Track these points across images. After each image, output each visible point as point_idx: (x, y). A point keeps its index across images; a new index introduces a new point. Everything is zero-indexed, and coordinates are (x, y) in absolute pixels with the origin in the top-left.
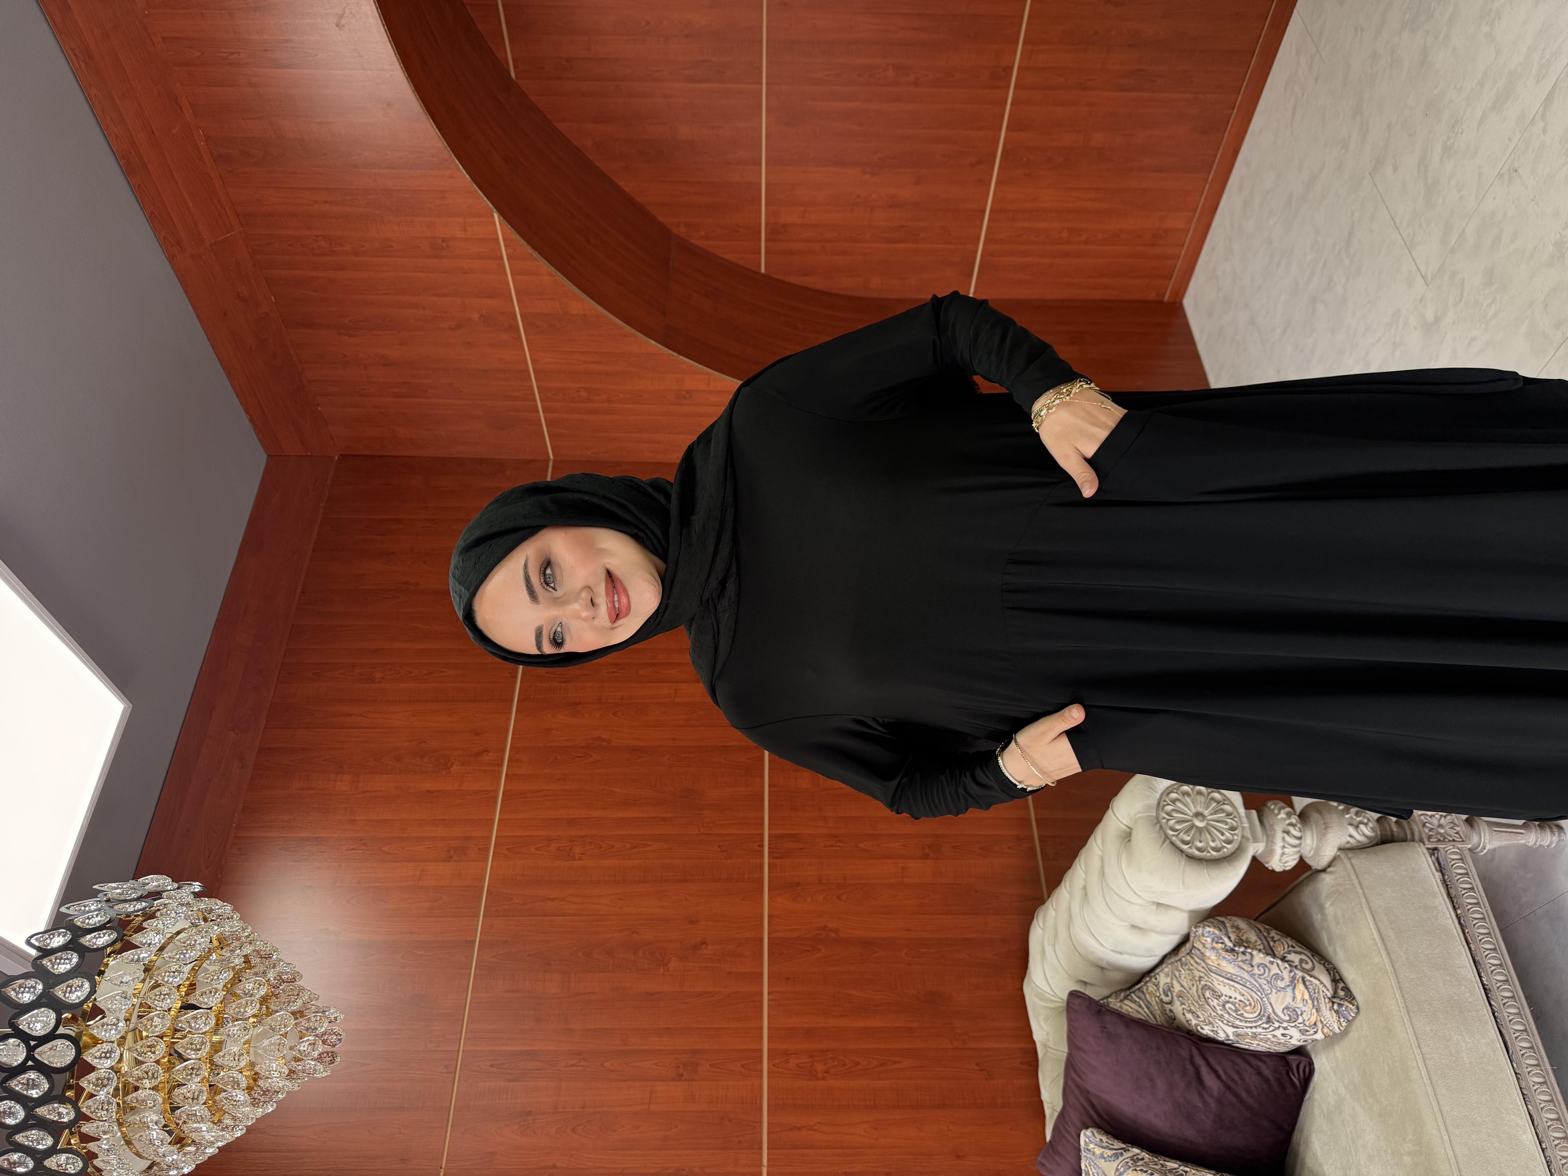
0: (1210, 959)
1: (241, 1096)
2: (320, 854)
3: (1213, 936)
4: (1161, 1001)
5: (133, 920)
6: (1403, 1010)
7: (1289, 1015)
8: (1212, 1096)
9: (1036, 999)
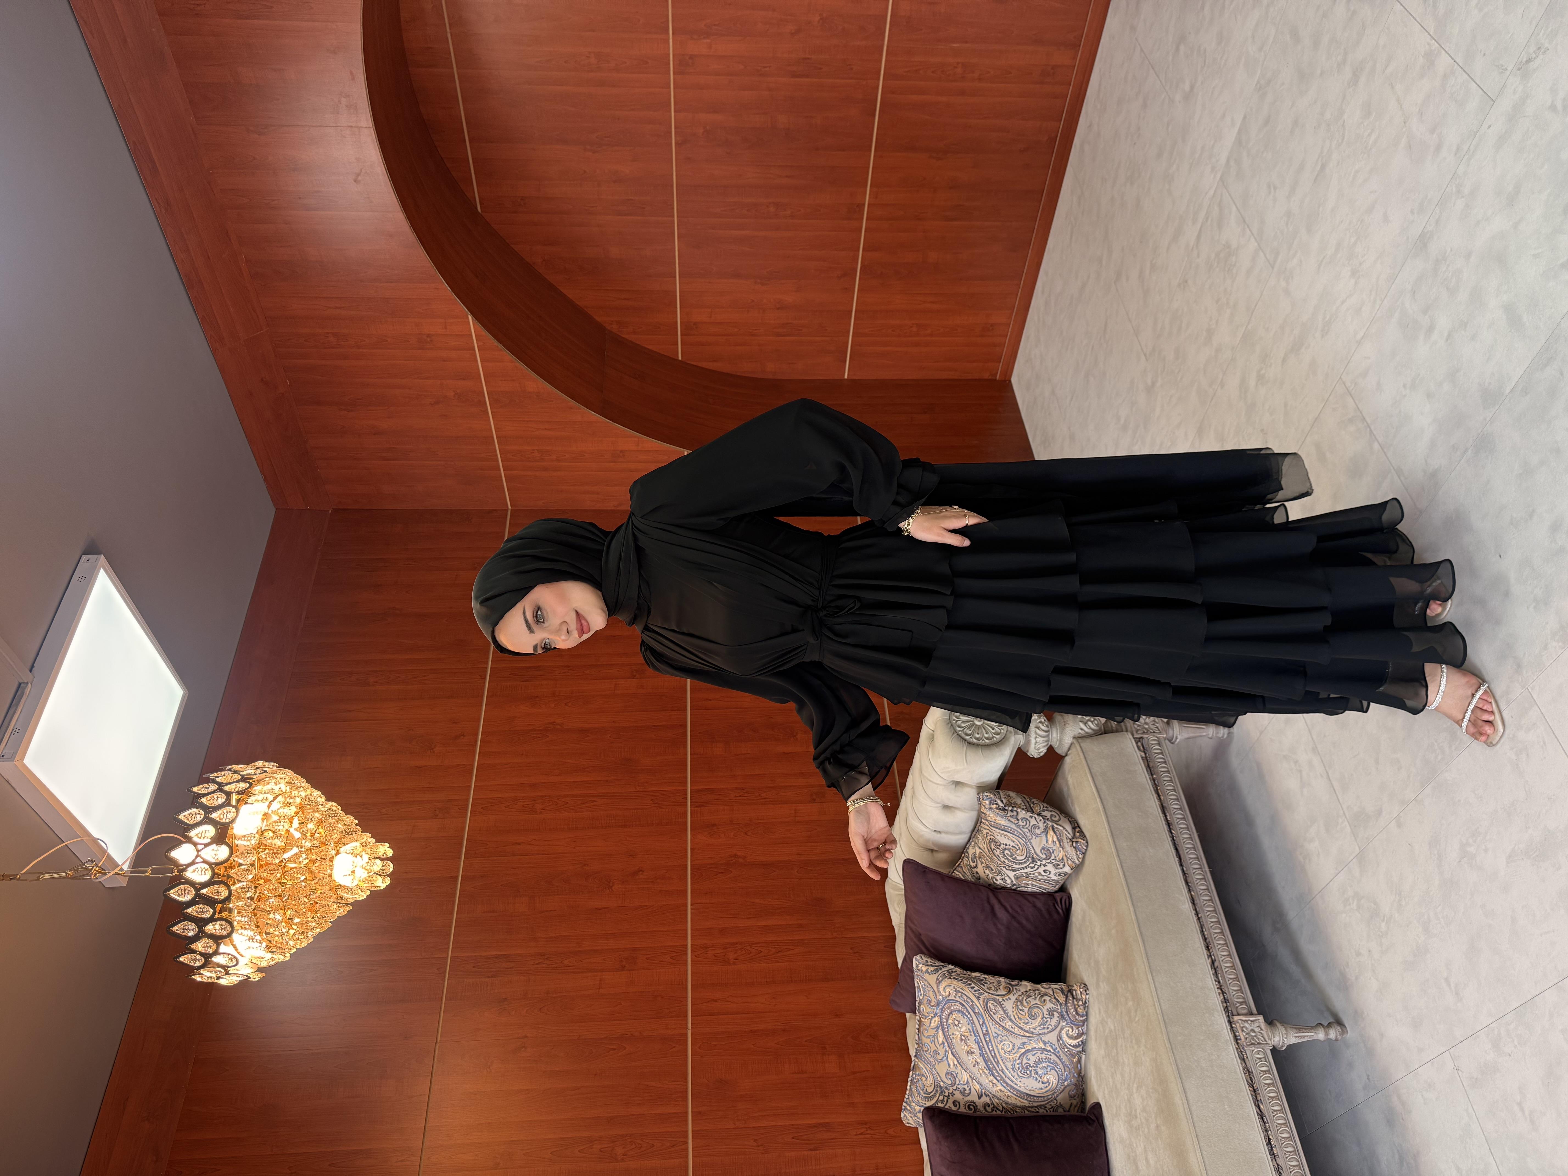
0: (989, 816)
3: (993, 802)
7: (1045, 854)
8: (1002, 924)
9: (892, 891)
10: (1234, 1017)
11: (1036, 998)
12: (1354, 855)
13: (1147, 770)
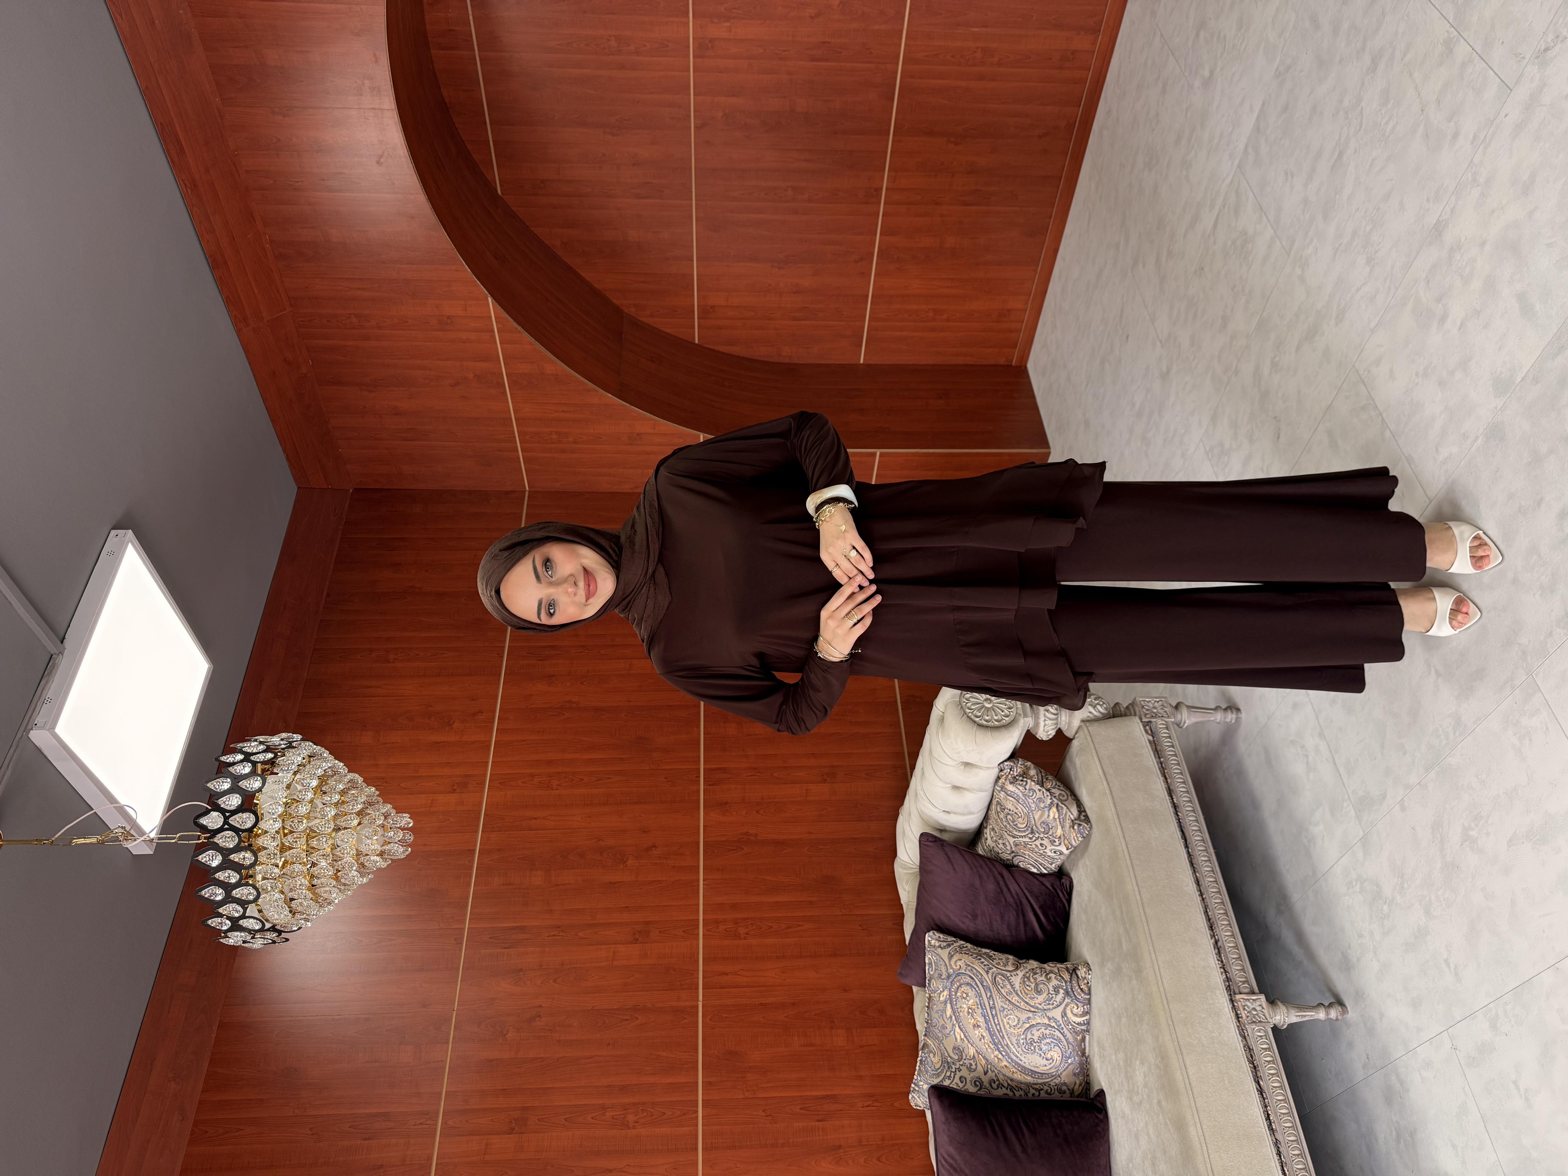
9: (900, 870)
10: (1236, 995)
11: (1042, 975)
12: (1358, 839)
13: (1154, 754)
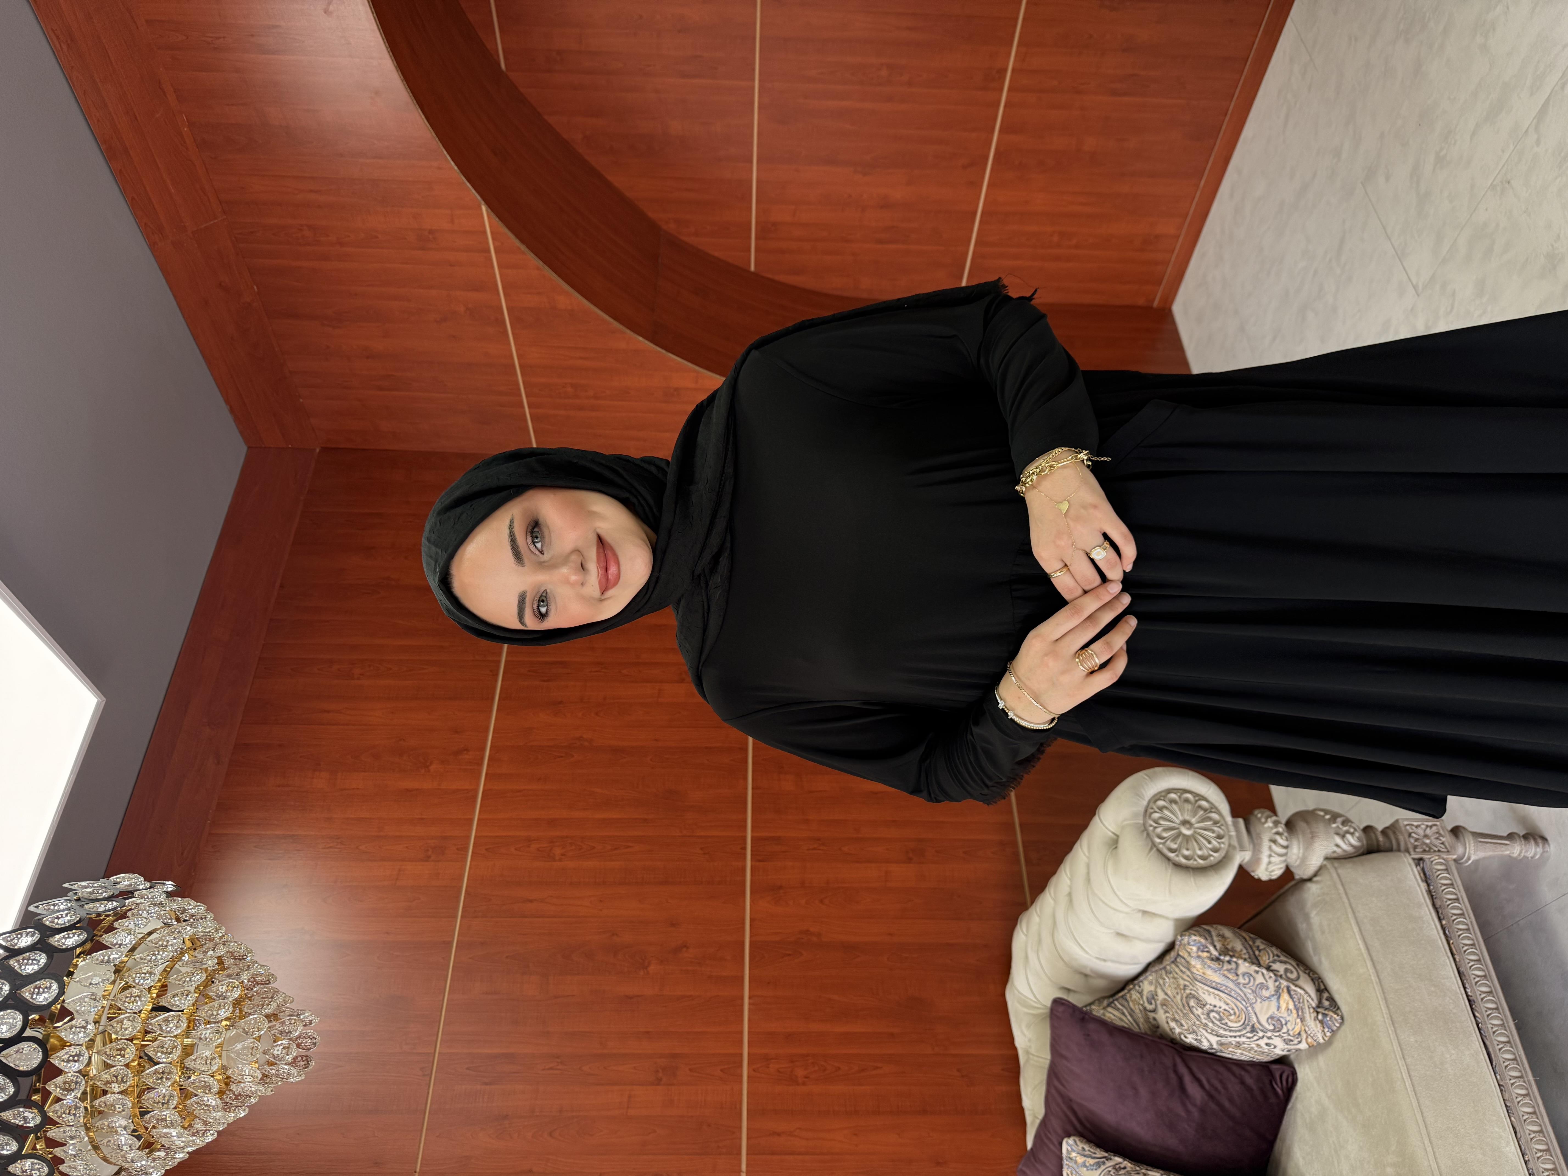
0: (1194, 967)
1: (212, 1100)
2: (296, 852)
3: (1199, 944)
4: (1145, 1009)
5: (104, 919)
6: (1388, 1021)
7: (1274, 1025)
8: (1195, 1105)
9: (1017, 1005)
